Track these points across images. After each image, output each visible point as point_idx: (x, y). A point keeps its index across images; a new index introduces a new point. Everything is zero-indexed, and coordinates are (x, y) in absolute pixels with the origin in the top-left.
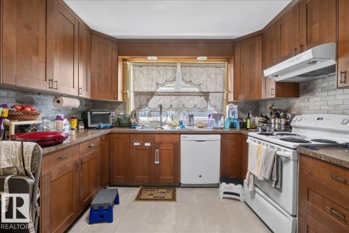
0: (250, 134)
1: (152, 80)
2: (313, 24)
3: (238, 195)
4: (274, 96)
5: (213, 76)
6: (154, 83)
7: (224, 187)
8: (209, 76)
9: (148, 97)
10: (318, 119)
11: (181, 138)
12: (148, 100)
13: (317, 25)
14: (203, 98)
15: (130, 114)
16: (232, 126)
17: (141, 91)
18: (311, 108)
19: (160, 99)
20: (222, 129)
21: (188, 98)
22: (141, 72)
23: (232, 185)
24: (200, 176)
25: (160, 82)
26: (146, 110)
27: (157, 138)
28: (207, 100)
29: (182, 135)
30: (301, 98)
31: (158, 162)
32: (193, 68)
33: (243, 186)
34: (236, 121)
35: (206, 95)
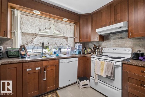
0: (92, 56)
1: (36, 26)
2: (117, 14)
3: (87, 85)
4: (98, 40)
5: (69, 30)
6: (37, 29)
7: (82, 83)
8: (67, 29)
9: (33, 37)
10: (114, 49)
11: (60, 62)
12: (33, 39)
13: (119, 14)
14: (65, 40)
15: (19, 47)
16: (80, 53)
17: (27, 32)
18: (109, 45)
19: (41, 39)
20: (76, 55)
21: (58, 39)
22: (28, 20)
23: (85, 81)
24: (69, 80)
25: (41, 28)
26: (32, 45)
27: (45, 63)
28: (67, 41)
29: (60, 60)
30: (105, 42)
31: (46, 79)
32: (60, 24)
33: (89, 80)
34: (81, 51)
35: (66, 38)
